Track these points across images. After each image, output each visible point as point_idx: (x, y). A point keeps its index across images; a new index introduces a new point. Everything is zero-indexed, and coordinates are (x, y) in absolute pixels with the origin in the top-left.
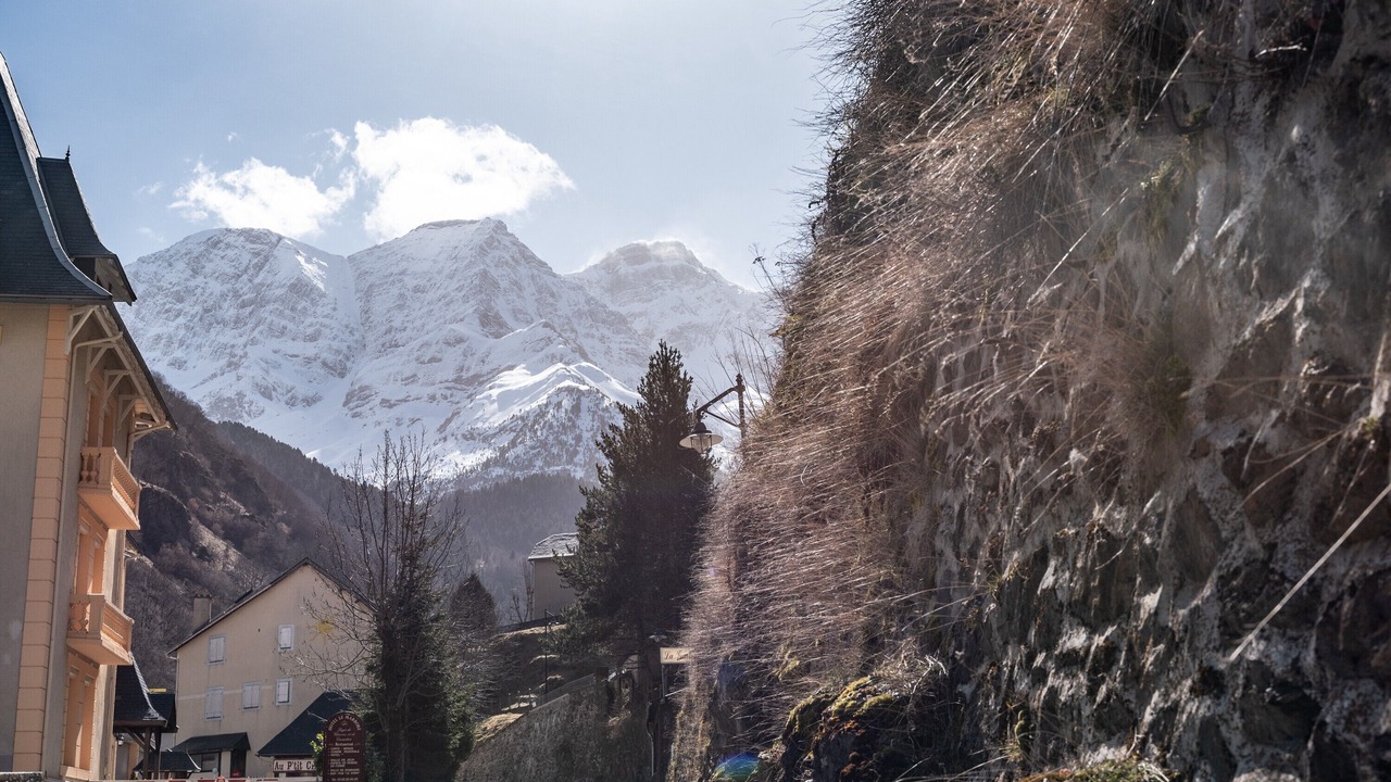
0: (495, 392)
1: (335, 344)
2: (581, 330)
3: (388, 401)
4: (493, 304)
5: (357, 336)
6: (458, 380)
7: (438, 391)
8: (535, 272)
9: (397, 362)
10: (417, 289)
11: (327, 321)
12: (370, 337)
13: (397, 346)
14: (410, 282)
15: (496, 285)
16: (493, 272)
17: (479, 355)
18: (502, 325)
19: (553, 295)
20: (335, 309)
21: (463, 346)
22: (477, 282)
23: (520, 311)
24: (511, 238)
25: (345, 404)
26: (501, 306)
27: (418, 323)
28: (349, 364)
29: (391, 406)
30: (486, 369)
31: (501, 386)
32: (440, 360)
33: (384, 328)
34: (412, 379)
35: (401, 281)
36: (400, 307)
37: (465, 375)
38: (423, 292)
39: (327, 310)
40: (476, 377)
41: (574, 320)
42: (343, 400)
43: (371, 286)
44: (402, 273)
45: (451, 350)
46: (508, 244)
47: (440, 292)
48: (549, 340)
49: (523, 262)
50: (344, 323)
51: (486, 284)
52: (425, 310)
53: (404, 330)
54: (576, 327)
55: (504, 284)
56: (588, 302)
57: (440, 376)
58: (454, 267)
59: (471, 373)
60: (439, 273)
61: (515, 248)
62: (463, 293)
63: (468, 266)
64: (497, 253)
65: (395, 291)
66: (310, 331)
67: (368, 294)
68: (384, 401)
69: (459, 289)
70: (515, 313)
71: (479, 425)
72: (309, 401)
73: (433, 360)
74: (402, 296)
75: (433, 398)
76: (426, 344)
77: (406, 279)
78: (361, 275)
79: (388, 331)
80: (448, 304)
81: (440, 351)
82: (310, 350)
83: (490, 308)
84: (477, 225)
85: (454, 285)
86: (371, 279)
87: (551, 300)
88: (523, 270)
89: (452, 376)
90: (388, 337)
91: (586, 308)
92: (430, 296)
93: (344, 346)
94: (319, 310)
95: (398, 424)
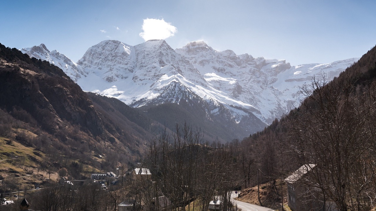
0: (161, 80)
1: (131, 66)
2: (180, 64)
3: (141, 79)
4: (162, 59)
5: (135, 64)
6: (154, 76)
7: (150, 78)
8: (171, 51)
9: (143, 71)
10: (147, 54)
11: (129, 61)
12: (138, 64)
13: (143, 66)
14: (146, 53)
15: (163, 54)
16: (163, 52)
17: (159, 71)
18: (164, 63)
19: (174, 56)
20: (131, 58)
21: (156, 69)
22: (159, 54)
23: (168, 60)
24: (166, 44)
25: (133, 79)
26: (164, 59)
27: (147, 62)
28: (133, 70)
29: (141, 80)
30: (160, 74)
31: (162, 79)
32: (151, 71)
33: (140, 63)
34: (145, 75)
35: (144, 52)
36: (144, 58)
37: (156, 75)
38: (148, 55)
39: (129, 58)
40: (158, 75)
41: (179, 62)
42: (132, 78)
43: (138, 53)
44: (144, 51)
45: (153, 69)
46: (166, 45)
47: (152, 55)
48: (172, 68)
49: (169, 49)
50: (133, 61)
51: (161, 54)
52: (149, 59)
53: (145, 63)
54: (179, 63)
55: (165, 54)
56: (181, 58)
57: (151, 75)
58: (155, 50)
59: (157, 74)
60: (152, 51)
61: (167, 46)
62: (156, 56)
63: (157, 50)
64: (163, 47)
65: (143, 55)
66: (126, 63)
67: (138, 55)
68: (140, 79)
69: (155, 55)
70: (167, 60)
71: (157, 88)
72: (126, 78)
73: (150, 71)
74: (144, 56)
75: (150, 79)
76: (148, 68)
77: (145, 52)
78: (136, 51)
79: (141, 63)
80: (153, 58)
81: (151, 70)
82: (126, 67)
83: (161, 60)
84: (160, 41)
85: (155, 54)
86: (138, 52)
87: (174, 58)
88: (169, 51)
89: (153, 75)
90: (141, 65)
91: (181, 59)
92: (150, 56)
93: (132, 66)
94: (128, 58)
95: (143, 85)
